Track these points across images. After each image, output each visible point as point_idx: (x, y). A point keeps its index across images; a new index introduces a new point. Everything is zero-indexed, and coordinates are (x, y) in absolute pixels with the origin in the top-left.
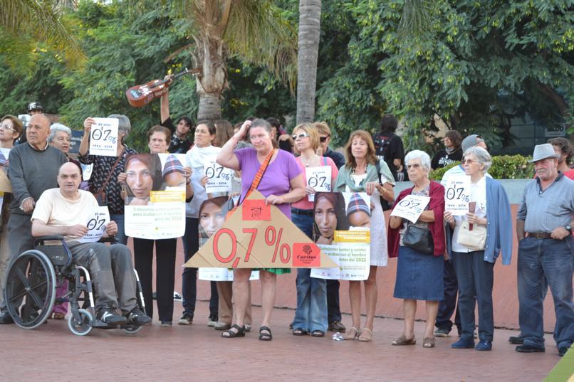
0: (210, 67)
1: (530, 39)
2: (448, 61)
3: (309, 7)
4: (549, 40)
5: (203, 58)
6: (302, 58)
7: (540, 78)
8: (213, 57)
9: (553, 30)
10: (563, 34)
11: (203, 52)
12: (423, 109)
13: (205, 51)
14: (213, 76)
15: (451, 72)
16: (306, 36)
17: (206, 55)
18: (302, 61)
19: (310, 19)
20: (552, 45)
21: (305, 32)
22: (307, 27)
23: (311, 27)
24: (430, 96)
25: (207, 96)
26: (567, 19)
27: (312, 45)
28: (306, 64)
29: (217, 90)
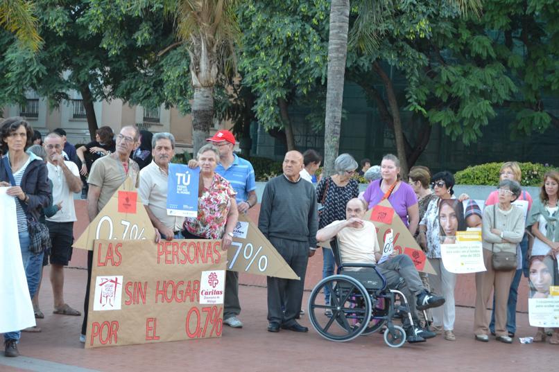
0: (207, 64)
1: (387, 27)
2: (315, 42)
3: (341, 24)
4: (403, 28)
5: (200, 55)
6: (333, 68)
7: (389, 61)
8: (209, 54)
9: (408, 19)
10: (417, 23)
11: (199, 49)
12: (285, 85)
13: (203, 49)
14: (210, 72)
15: (317, 53)
16: (337, 50)
17: (203, 53)
18: (333, 71)
19: (341, 34)
20: (405, 33)
21: (335, 46)
22: (339, 41)
23: (342, 42)
24: (292, 72)
25: (202, 89)
26: (420, 10)
27: (342, 58)
28: (338, 74)
29: (212, 85)
